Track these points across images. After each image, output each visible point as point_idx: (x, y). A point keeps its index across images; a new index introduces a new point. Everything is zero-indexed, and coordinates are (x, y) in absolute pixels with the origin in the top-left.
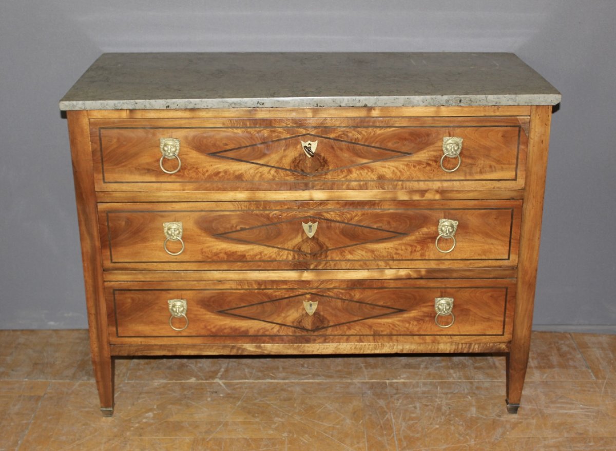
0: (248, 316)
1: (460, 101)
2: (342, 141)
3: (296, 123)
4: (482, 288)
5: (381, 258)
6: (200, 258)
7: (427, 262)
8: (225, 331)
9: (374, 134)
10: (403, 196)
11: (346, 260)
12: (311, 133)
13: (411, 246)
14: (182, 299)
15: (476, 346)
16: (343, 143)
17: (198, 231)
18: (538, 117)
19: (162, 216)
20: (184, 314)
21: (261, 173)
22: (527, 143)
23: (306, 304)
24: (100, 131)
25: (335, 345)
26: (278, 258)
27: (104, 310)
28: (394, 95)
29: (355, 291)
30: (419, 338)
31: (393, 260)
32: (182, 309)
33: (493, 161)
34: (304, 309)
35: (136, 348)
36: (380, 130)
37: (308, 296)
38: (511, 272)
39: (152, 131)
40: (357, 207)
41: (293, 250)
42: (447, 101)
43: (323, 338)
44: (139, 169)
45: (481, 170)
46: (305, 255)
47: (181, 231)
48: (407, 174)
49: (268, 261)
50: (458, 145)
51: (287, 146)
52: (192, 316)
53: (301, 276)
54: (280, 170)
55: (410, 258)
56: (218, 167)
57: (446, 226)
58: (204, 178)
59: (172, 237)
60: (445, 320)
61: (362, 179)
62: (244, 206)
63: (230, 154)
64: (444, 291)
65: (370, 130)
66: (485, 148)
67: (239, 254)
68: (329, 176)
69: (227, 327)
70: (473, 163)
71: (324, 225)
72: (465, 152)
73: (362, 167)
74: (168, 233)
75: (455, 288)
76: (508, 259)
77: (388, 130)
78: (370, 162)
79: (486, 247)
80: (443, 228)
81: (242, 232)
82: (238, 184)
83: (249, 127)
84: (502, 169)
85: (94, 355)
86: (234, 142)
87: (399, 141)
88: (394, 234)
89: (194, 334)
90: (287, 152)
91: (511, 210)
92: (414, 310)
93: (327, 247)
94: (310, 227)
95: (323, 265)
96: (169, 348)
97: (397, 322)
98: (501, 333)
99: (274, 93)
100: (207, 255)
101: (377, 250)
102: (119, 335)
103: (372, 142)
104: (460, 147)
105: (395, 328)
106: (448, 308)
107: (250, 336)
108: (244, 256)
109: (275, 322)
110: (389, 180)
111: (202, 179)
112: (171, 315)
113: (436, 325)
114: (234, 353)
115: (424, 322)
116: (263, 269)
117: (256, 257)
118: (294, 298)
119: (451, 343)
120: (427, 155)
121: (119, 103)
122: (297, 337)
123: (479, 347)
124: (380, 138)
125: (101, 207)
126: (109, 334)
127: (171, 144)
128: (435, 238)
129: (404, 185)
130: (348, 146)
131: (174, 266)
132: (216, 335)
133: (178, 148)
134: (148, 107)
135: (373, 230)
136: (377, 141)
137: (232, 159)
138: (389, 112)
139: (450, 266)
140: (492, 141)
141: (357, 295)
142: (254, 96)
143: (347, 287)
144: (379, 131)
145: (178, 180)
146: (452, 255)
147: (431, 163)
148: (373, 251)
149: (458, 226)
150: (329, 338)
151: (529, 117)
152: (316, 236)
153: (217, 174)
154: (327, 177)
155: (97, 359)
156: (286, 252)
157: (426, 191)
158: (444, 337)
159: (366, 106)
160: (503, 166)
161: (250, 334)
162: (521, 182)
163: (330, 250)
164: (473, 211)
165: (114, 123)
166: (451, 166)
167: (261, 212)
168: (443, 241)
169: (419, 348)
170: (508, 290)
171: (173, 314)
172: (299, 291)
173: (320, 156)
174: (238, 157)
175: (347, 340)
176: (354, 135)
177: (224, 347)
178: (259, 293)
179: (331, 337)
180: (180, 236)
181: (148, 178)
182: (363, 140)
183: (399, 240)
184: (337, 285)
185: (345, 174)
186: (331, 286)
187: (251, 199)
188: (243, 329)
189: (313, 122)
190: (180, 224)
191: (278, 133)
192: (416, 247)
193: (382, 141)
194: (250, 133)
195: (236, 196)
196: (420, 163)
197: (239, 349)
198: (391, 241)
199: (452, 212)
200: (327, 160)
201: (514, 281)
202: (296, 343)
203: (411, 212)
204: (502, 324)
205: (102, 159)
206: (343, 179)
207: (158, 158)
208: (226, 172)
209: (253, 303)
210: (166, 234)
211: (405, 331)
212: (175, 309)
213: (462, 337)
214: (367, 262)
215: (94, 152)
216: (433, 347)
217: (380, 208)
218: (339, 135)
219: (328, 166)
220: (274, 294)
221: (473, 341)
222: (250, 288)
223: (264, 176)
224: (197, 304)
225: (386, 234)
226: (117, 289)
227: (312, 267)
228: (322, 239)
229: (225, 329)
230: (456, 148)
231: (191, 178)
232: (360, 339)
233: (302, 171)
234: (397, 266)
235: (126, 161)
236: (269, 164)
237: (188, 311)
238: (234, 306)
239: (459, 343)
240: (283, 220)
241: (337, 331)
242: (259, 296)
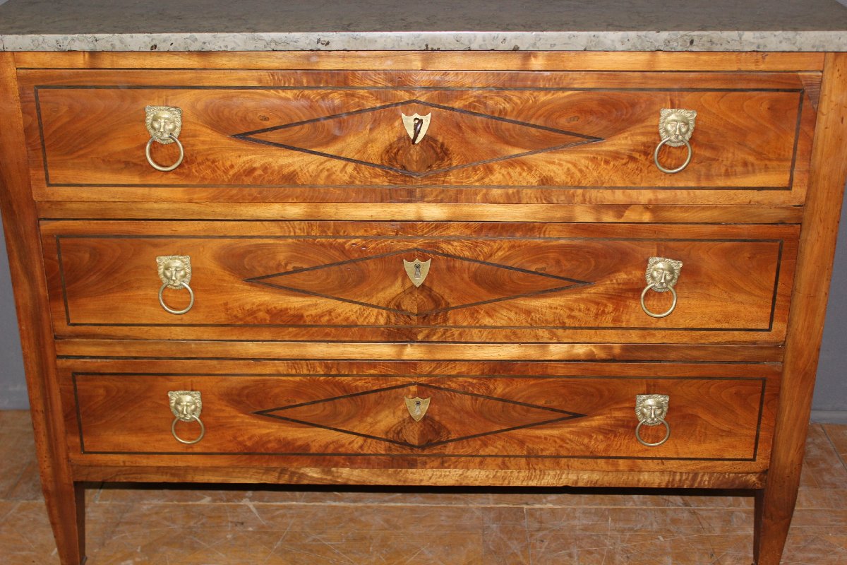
0: (308, 420)
1: (692, 42)
2: (475, 114)
3: (392, 81)
4: (721, 378)
5: (543, 325)
6: (222, 317)
7: (624, 331)
8: (270, 445)
9: (535, 102)
10: (584, 215)
11: (480, 327)
12: (419, 99)
13: (597, 304)
14: (192, 390)
15: (706, 478)
16: (478, 118)
17: (219, 272)
18: (837, 74)
19: (155, 246)
20: (196, 417)
21: (328, 170)
22: (813, 122)
23: (409, 402)
24: (36, 92)
25: (460, 472)
26: (360, 321)
27: (58, 405)
28: (569, 30)
29: (495, 380)
30: (606, 463)
31: (564, 327)
32: (193, 407)
33: (749, 154)
34: (406, 410)
35: (117, 469)
36: (546, 95)
37: (413, 389)
38: (773, 351)
39: (130, 92)
40: (500, 235)
41: (387, 308)
42: (667, 42)
43: (439, 460)
44: (109, 161)
45: (727, 170)
46: (409, 317)
47: (189, 271)
48: (592, 176)
49: (344, 326)
50: (687, 124)
51: (376, 123)
52: (209, 419)
53: (401, 353)
54: (363, 166)
55: (593, 324)
56: (251, 160)
57: (660, 269)
58: (226, 180)
59: (172, 282)
60: (653, 433)
61: (510, 184)
62: (300, 229)
63: (272, 137)
64: (652, 384)
65: (527, 94)
66: (736, 129)
67: (292, 312)
68: (452, 178)
69: (272, 438)
70: (713, 157)
71: (442, 264)
72: (700, 138)
73: (512, 162)
74: (165, 275)
75: (674, 378)
76: (769, 330)
77: (561, 94)
78: (527, 154)
79: (731, 308)
80: (655, 274)
81: (296, 275)
82: (288, 190)
83: (308, 88)
84: (766, 168)
85: (45, 481)
86: (279, 114)
87: (579, 115)
88: (566, 283)
89: (215, 450)
90: (375, 132)
91: (779, 242)
92: (599, 415)
93: (447, 304)
94: (418, 267)
95: (440, 334)
96: (173, 471)
97: (568, 435)
98: (752, 457)
99: (349, 25)
100: (235, 313)
101: (536, 310)
102: (86, 450)
103: (531, 118)
104: (691, 128)
105: (565, 445)
106: (658, 412)
107: (313, 454)
108: (301, 317)
109: (355, 431)
110: (559, 186)
111: (223, 181)
112: (175, 418)
113: (637, 440)
114: (284, 480)
115: (615, 436)
116: (335, 339)
117: (322, 319)
118: (388, 392)
119: (663, 472)
120: (630, 142)
121: (66, 38)
122: (393, 457)
123: (710, 478)
124: (544, 109)
125: (46, 226)
126: (69, 448)
127: (167, 116)
128: (640, 290)
129: (587, 196)
130: (487, 124)
131: (178, 333)
132: (253, 453)
133: (179, 124)
134: (118, 47)
135: (530, 275)
136: (540, 116)
137: (276, 145)
138: (563, 61)
139: (665, 341)
140: (749, 117)
141: (500, 388)
142: (312, 29)
143: (483, 374)
144: (543, 97)
145: (181, 183)
146: (668, 321)
147: (637, 155)
148: (528, 312)
149: (682, 270)
150: (450, 460)
151: (820, 74)
152: (427, 284)
153: (251, 171)
154: (448, 179)
155: (50, 487)
156: (376, 311)
157: (626, 207)
158: (650, 461)
159: (516, 49)
160: (767, 162)
161: (311, 452)
162: (799, 193)
163: (453, 308)
164: (710, 243)
165: (61, 77)
166: (674, 162)
167: (331, 240)
168: (654, 296)
169: (606, 478)
170: (767, 384)
171: (177, 415)
172: (397, 380)
173: (436, 141)
174: (287, 143)
175: (481, 465)
176: (497, 103)
177: (268, 471)
178: (327, 382)
179: (453, 458)
180: (187, 280)
181: (125, 178)
182: (515, 113)
183: (576, 293)
184: (464, 369)
185: (480, 174)
186: (454, 373)
187: (311, 216)
188: (299, 443)
189: (424, 78)
190: (187, 259)
191: (359, 98)
192: (606, 306)
193: (549, 115)
194: (309, 98)
195: (284, 210)
196: (616, 156)
197: (293, 474)
198: (561, 295)
199: (671, 244)
200: (447, 150)
201: (777, 366)
202: (392, 468)
203: (597, 244)
204: (754, 441)
205: (43, 145)
206: (477, 184)
207: (143, 142)
208: (265, 169)
209: (317, 399)
210: (162, 276)
211: (582, 450)
212: (180, 408)
213: (682, 462)
214: (518, 331)
215: (27, 131)
216: (630, 478)
217: (542, 236)
218: (470, 103)
219: (451, 159)
220: (354, 384)
221: (701, 469)
222: (311, 373)
223: (334, 177)
224: (219, 399)
225: (552, 283)
226: (79, 371)
227: (420, 337)
228: (438, 289)
229: (270, 441)
230: (684, 130)
231: (204, 178)
232: (504, 463)
233: (404, 167)
234: (572, 338)
235: (85, 147)
236: (343, 156)
237: (205, 411)
238: (285, 404)
239: (675, 472)
240: (370, 255)
241: (463, 448)
242: (328, 388)
